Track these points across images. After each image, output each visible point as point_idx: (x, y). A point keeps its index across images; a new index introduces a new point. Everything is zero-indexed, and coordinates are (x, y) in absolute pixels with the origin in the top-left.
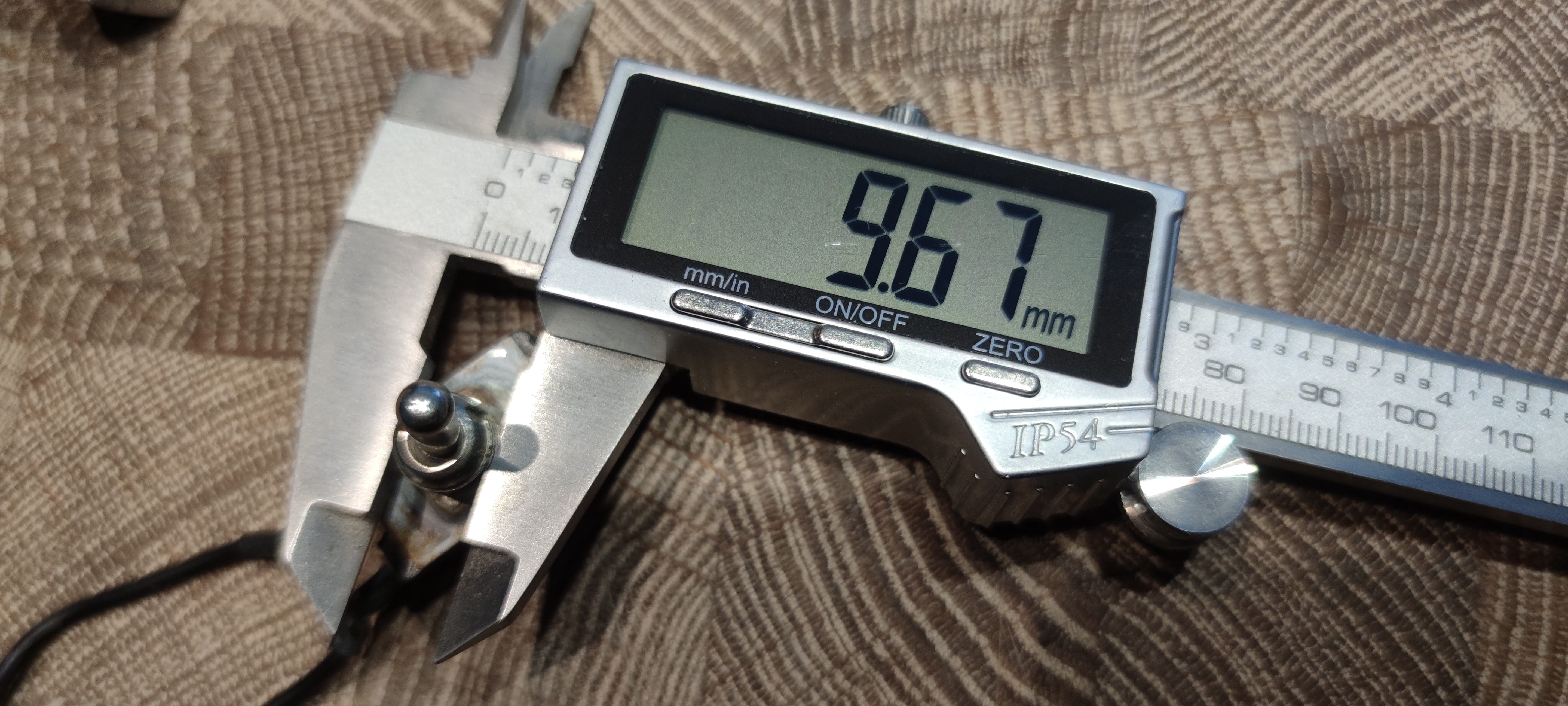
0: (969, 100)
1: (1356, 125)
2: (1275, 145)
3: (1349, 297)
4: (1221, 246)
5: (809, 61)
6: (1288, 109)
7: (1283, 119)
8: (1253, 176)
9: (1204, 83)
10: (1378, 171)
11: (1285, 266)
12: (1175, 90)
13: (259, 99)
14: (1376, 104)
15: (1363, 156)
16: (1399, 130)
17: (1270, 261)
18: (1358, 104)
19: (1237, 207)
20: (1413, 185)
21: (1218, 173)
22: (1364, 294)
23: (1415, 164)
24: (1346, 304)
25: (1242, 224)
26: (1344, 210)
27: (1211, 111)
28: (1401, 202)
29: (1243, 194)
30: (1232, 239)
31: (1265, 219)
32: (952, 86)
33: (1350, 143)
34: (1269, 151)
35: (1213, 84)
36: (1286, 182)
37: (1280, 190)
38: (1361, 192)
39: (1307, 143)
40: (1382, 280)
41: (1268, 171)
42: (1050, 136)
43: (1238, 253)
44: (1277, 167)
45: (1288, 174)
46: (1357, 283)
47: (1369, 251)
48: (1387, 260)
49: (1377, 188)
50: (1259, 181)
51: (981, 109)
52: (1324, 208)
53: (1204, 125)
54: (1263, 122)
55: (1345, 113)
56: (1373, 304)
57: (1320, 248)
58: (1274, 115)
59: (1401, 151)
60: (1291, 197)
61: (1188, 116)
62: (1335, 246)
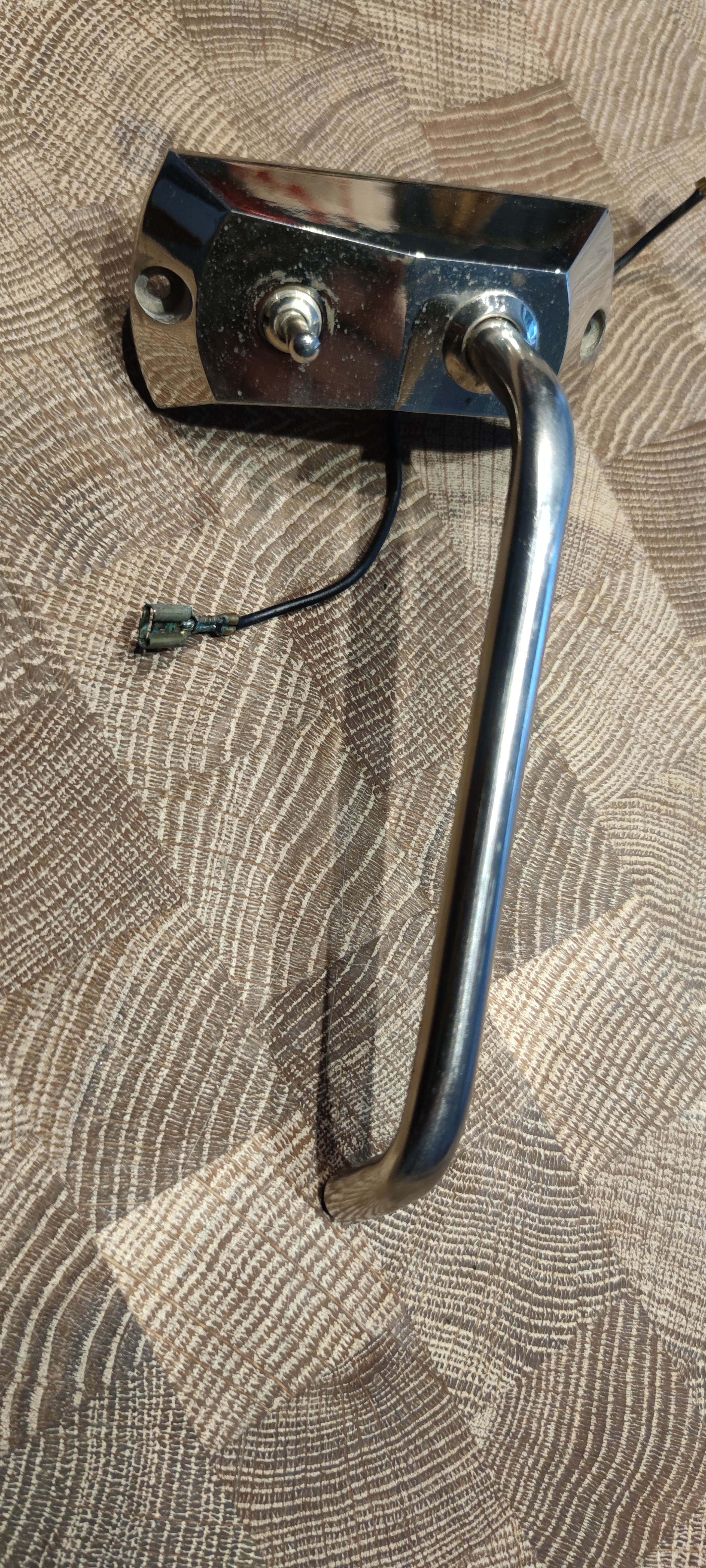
0: (296, 1131)
1: (421, 1349)
2: (381, 1315)
3: (324, 1420)
4: (305, 1328)
5: (263, 1026)
6: (405, 1307)
7: (398, 1308)
8: (356, 1315)
9: (390, 1251)
10: (403, 1380)
11: (318, 1370)
12: (376, 1238)
13: (38, 725)
14: (439, 1351)
15: (407, 1366)
16: (432, 1374)
17: (315, 1361)
18: (433, 1342)
19: (331, 1321)
20: (408, 1406)
21: (344, 1296)
22: (331, 1427)
23: (420, 1397)
24: (319, 1421)
25: (325, 1330)
26: (369, 1378)
27: (376, 1266)
28: (394, 1406)
29: (342, 1318)
30: (312, 1332)
31: (336, 1341)
32: (298, 1116)
33: (409, 1353)
34: (375, 1315)
35: (392, 1257)
36: (365, 1336)
37: (358, 1336)
38: (386, 1380)
39: (393, 1331)
40: (345, 1430)
41: (364, 1321)
42: (305, 1190)
43: (308, 1340)
44: (369, 1325)
45: (370, 1335)
46: (334, 1418)
47: (356, 1410)
48: (357, 1424)
49: (393, 1388)
50: (356, 1322)
51: (295, 1142)
52: (363, 1369)
53: (366, 1267)
54: (389, 1298)
55: (423, 1338)
56: (329, 1436)
57: (341, 1383)
58: (397, 1301)
59: (422, 1384)
60: (358, 1345)
61: (365, 1256)
62: (347, 1390)
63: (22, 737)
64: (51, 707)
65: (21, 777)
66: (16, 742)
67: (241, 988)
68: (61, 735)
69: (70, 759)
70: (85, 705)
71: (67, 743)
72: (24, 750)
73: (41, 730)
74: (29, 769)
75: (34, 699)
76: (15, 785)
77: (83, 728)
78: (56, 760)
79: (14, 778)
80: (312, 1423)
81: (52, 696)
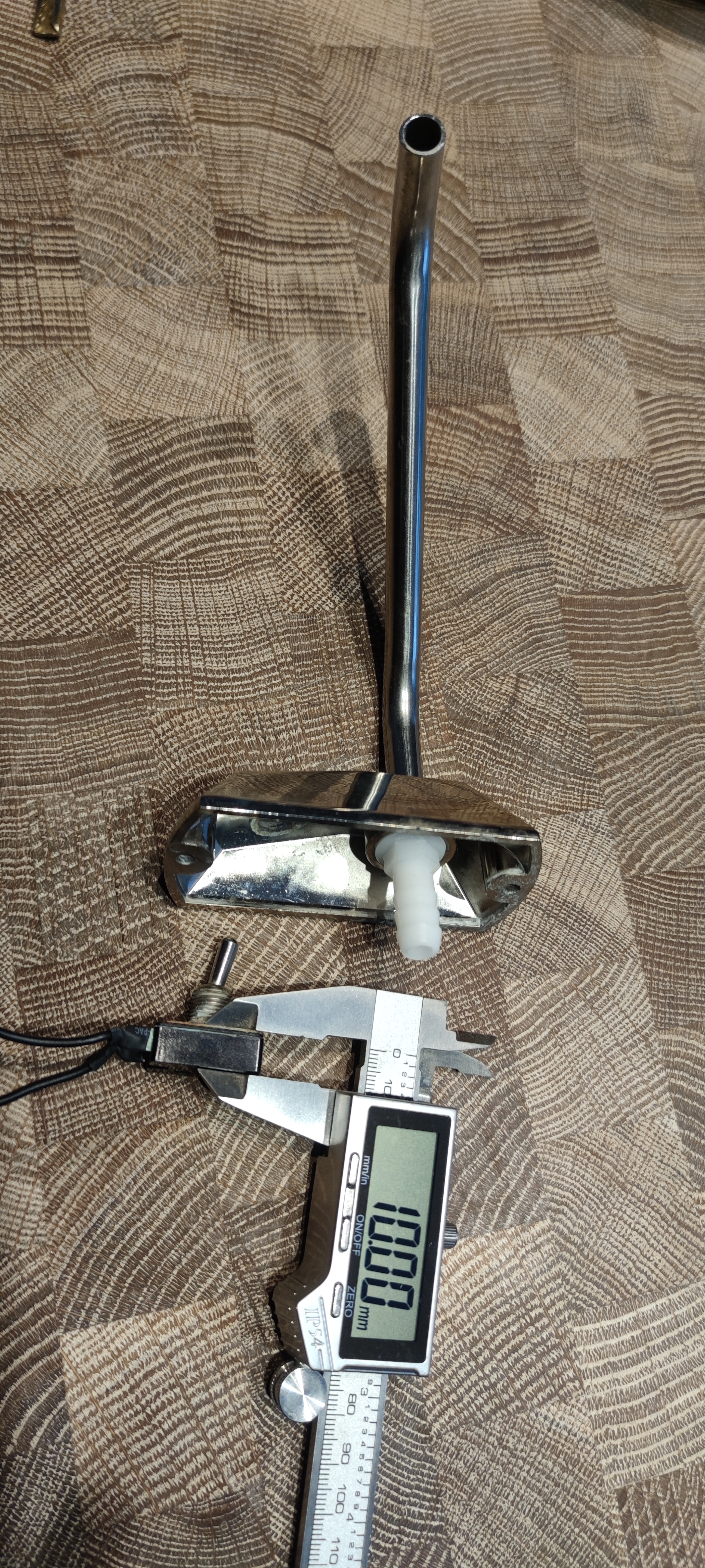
0: (227, 1310)
1: (264, 1516)
2: (243, 1477)
3: (175, 1540)
4: (184, 1464)
5: (229, 1224)
6: (263, 1477)
7: (258, 1477)
8: (224, 1470)
9: (266, 1429)
10: (243, 1535)
11: (182, 1500)
12: (259, 1415)
14: (278, 1523)
15: (250, 1525)
16: (267, 1539)
17: (183, 1492)
18: (275, 1514)
19: (205, 1466)
20: (240, 1556)
21: (221, 1450)
22: (178, 1547)
23: (251, 1553)
24: (171, 1539)
25: (198, 1471)
26: (218, 1522)
27: (252, 1437)
28: (230, 1551)
29: (214, 1467)
30: (188, 1469)
31: (203, 1483)
32: (232, 1299)
33: (254, 1516)
34: (239, 1475)
35: (266, 1434)
36: (225, 1488)
37: (220, 1486)
38: (230, 1529)
39: (248, 1493)
40: (187, 1554)
41: (229, 1477)
42: (219, 1357)
43: (183, 1474)
44: (232, 1481)
45: (230, 1489)
46: (182, 1541)
47: (200, 1543)
48: (198, 1554)
49: (234, 1537)
50: (223, 1474)
51: (224, 1318)
52: (216, 1513)
53: (244, 1435)
54: (253, 1466)
55: (269, 1508)
56: (174, 1553)
57: (196, 1517)
58: (258, 1471)
59: (256, 1544)
60: (218, 1493)
61: (246, 1425)
62: (199, 1524)
63: (133, 964)
64: (160, 949)
65: (123, 992)
66: (128, 967)
67: (223, 1191)
68: (160, 971)
69: (160, 989)
70: (183, 954)
71: (162, 977)
72: (131, 974)
73: (147, 963)
74: (131, 988)
75: (151, 940)
76: (117, 996)
77: (176, 969)
78: (150, 987)
79: (118, 991)
80: (165, 1539)
81: (163, 942)
